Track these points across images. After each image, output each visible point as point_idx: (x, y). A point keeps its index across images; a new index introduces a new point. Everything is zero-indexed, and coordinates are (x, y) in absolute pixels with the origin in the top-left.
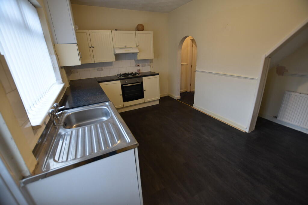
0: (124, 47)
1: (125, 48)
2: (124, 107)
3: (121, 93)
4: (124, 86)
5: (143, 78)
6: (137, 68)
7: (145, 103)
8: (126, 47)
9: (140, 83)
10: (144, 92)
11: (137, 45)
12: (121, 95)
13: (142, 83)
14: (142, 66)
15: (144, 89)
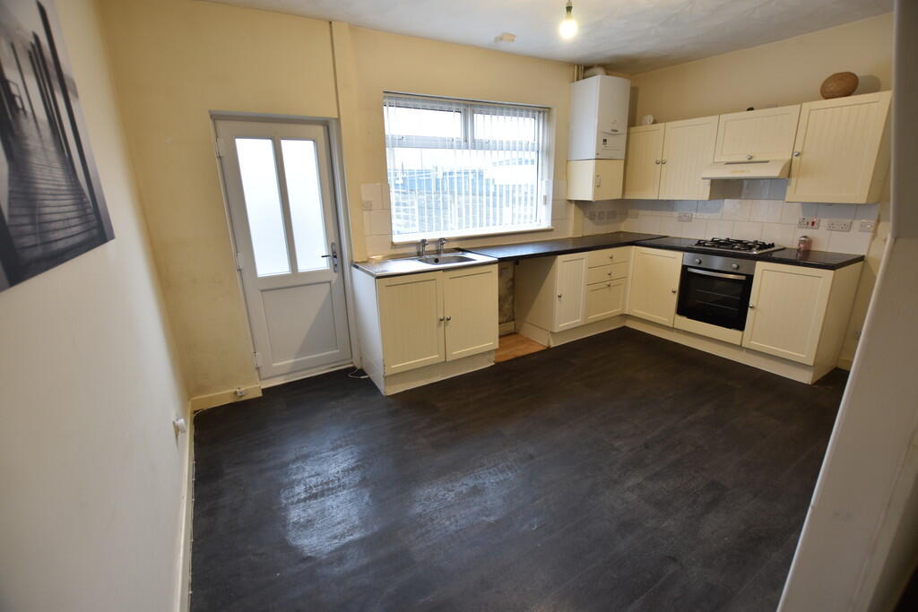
0: (746, 160)
1: (750, 161)
2: (672, 329)
3: (676, 286)
4: (690, 270)
5: (758, 263)
6: (809, 232)
7: (740, 347)
8: (752, 160)
9: (743, 278)
10: (750, 312)
11: (798, 149)
12: (674, 292)
13: (750, 278)
14: (831, 228)
15: (752, 302)
